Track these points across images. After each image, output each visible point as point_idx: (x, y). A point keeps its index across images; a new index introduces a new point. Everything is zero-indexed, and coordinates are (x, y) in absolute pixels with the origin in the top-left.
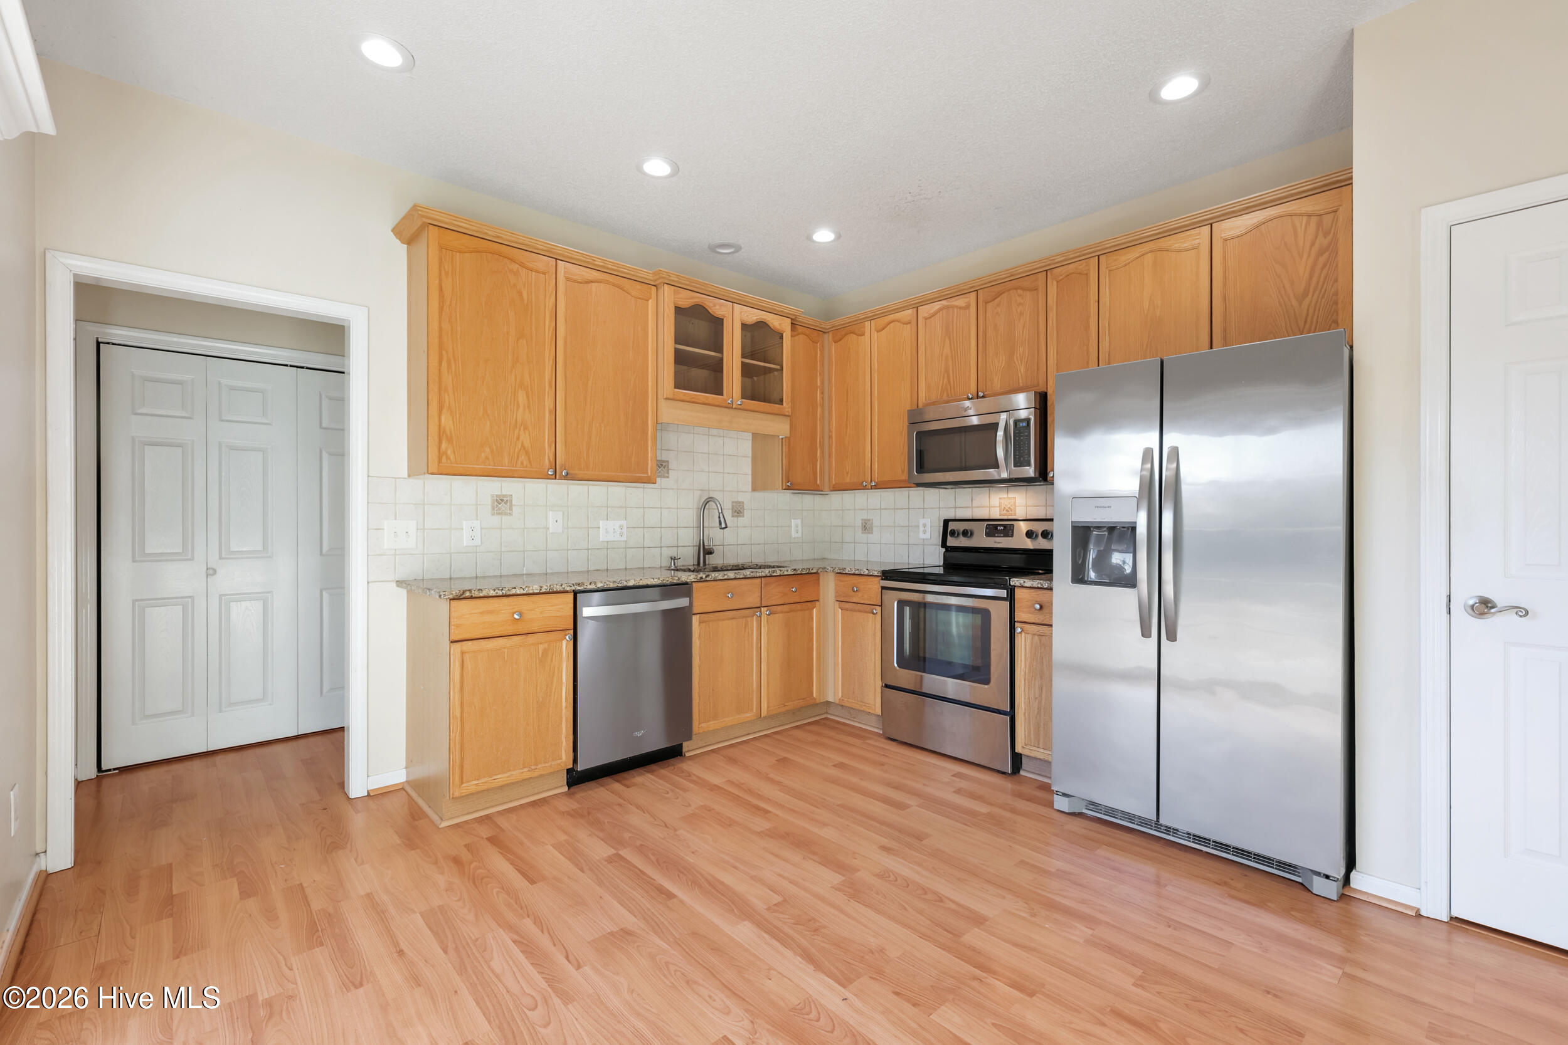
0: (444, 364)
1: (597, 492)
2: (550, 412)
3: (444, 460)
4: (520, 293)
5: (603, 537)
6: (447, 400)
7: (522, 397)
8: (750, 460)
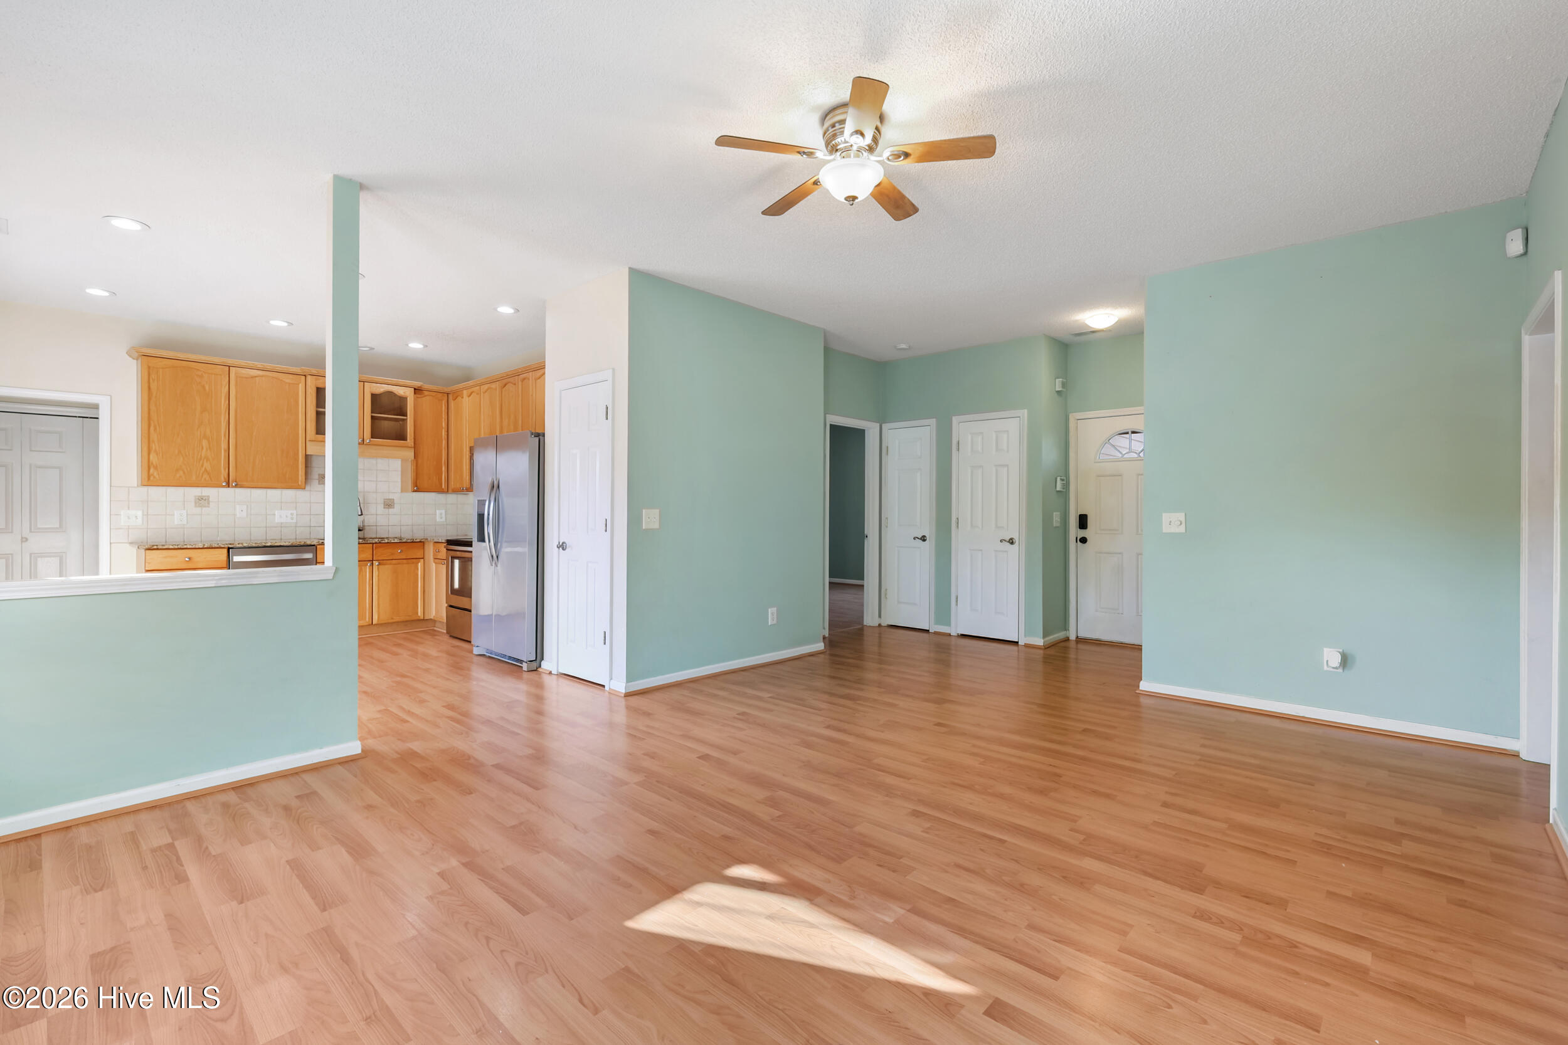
0: (152, 428)
1: (274, 494)
2: (225, 451)
3: (152, 478)
4: (204, 387)
5: (277, 520)
6: (154, 448)
7: (205, 443)
8: (400, 473)
